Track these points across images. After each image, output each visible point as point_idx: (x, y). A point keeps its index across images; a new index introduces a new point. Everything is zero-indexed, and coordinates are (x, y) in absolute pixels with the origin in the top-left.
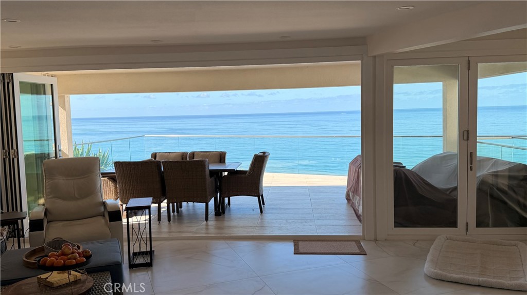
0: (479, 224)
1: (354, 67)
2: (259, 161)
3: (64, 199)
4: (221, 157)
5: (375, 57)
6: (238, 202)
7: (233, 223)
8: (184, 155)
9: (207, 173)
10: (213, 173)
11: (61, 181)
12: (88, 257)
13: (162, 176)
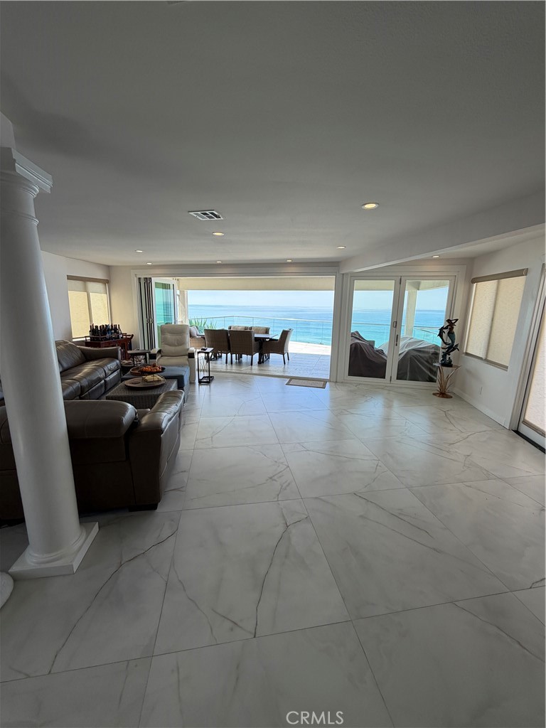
0: (399, 378)
1: (331, 280)
2: (285, 334)
3: (170, 345)
4: (267, 331)
5: (343, 274)
6: (274, 357)
7: (270, 368)
8: (246, 328)
9: (253, 339)
10: (257, 339)
11: (168, 336)
12: (163, 369)
13: (228, 338)
